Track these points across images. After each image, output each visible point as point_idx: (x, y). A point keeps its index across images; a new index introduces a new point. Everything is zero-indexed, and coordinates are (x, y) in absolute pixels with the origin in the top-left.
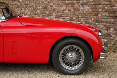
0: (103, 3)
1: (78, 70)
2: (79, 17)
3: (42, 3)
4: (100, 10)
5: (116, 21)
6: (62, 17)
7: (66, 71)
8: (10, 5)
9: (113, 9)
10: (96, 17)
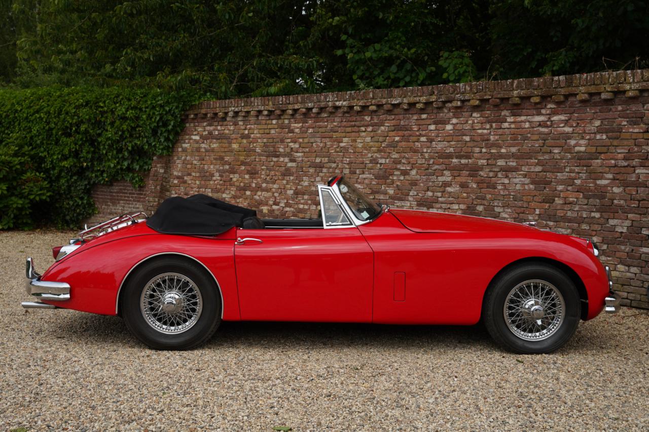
0: (567, 170)
1: (549, 342)
2: (496, 204)
3: (371, 162)
4: (560, 188)
5: (606, 217)
6: (438, 205)
7: (520, 343)
8: (258, 166)
9: (599, 185)
10: (548, 205)
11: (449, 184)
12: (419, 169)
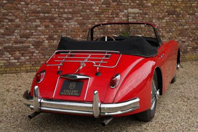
11: (39, 26)
12: (20, 18)
